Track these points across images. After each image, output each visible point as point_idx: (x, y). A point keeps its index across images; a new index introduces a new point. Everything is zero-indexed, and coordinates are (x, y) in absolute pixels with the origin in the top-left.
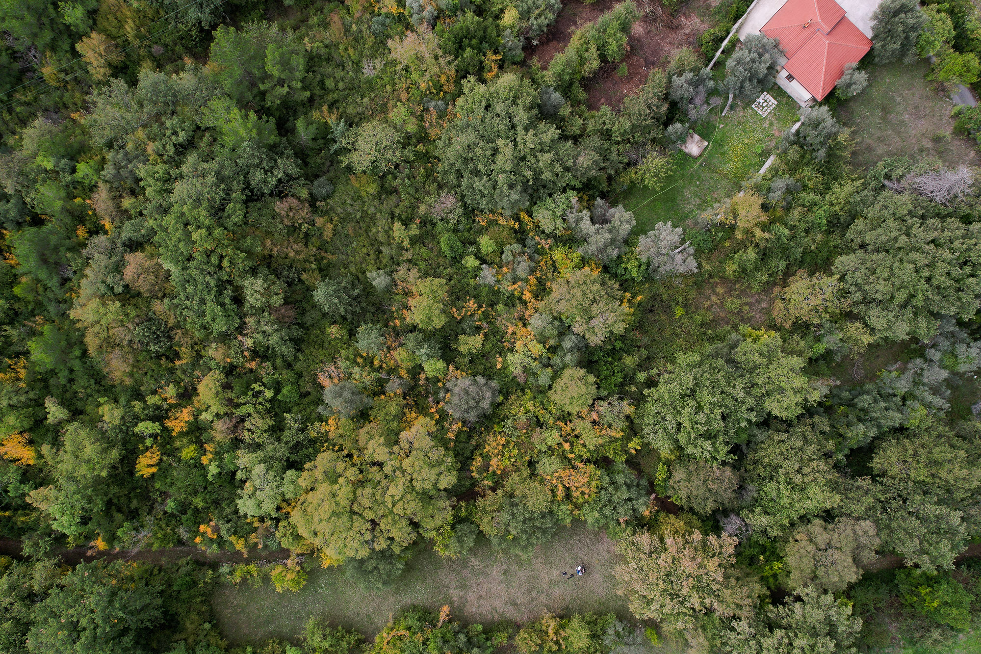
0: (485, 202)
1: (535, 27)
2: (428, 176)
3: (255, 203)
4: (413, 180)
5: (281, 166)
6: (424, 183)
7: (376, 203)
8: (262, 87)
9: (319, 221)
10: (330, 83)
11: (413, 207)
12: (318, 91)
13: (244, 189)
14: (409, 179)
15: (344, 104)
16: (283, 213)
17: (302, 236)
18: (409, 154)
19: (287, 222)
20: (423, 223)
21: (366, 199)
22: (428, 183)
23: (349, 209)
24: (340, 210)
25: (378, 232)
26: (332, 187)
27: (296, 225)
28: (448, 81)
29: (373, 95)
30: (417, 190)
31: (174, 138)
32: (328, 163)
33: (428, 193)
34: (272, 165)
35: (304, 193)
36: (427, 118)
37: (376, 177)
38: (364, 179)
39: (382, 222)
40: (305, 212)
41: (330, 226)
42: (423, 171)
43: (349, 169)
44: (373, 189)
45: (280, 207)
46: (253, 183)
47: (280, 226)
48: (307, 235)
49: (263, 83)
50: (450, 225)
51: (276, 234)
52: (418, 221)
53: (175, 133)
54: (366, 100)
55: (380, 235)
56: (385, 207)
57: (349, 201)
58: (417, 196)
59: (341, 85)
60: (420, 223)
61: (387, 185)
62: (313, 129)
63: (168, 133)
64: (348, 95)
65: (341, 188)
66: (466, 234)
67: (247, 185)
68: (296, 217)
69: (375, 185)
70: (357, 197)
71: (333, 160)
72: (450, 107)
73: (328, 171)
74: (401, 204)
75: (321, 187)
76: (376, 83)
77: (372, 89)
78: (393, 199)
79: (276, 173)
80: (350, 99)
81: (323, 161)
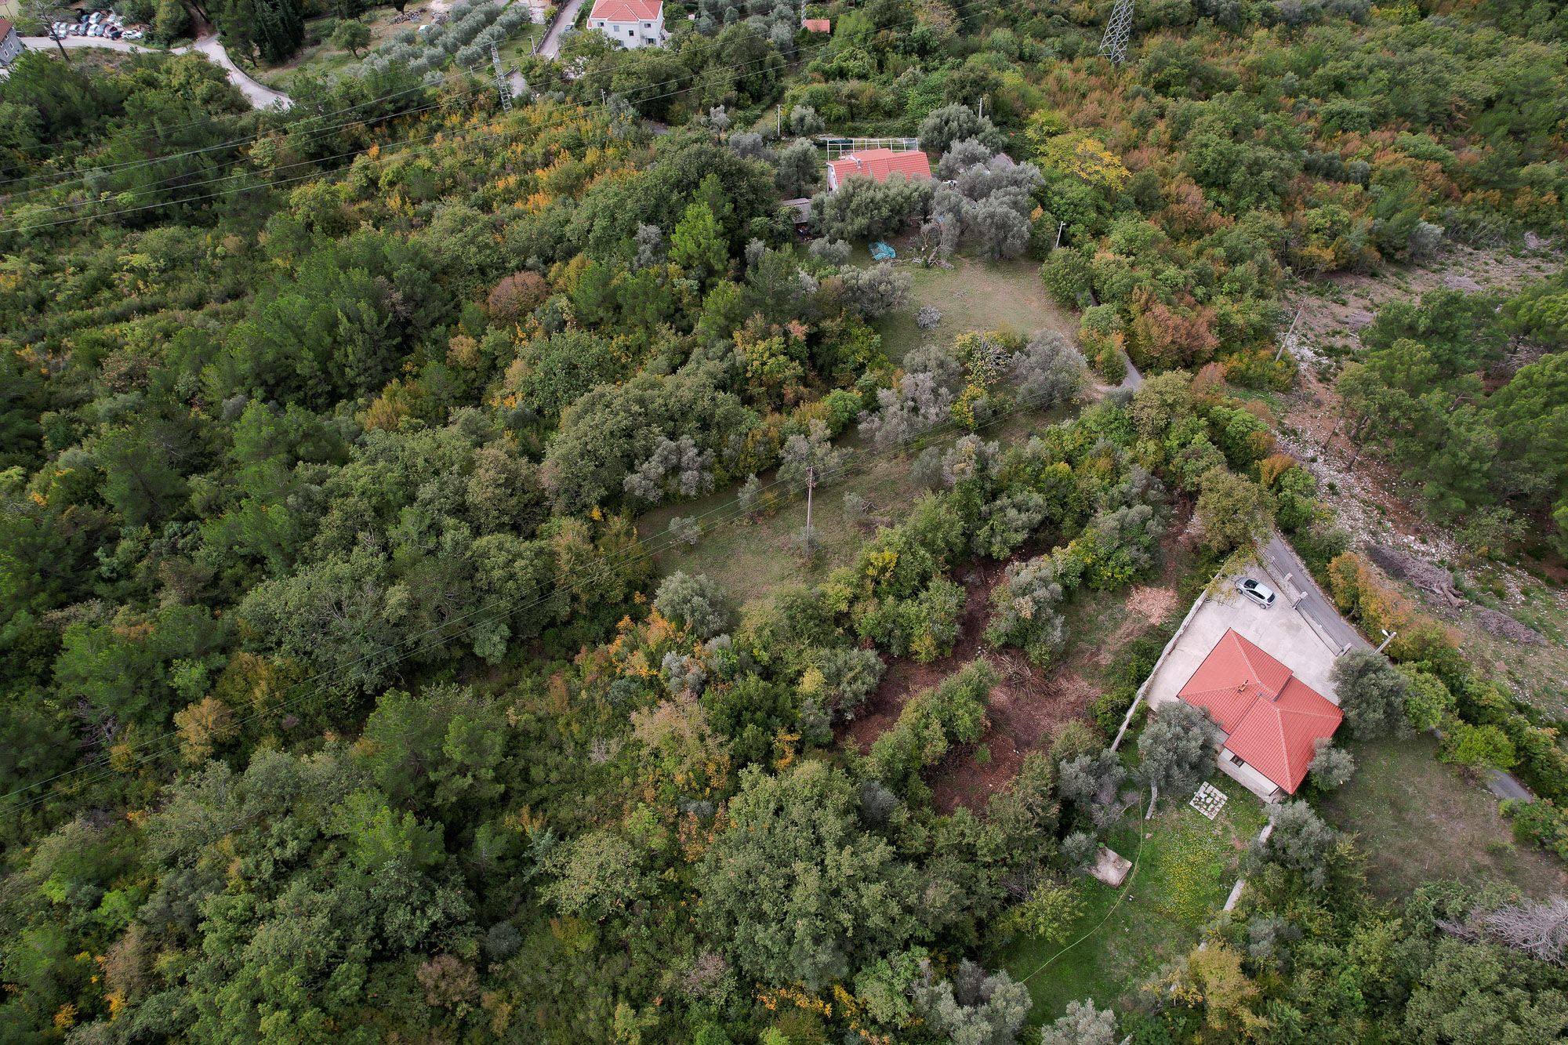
0: (773, 968)
1: (849, 695)
2: (679, 921)
3: (385, 964)
4: (654, 928)
5: (440, 902)
6: (672, 934)
7: (590, 967)
8: (433, 777)
9: (489, 998)
10: (537, 773)
11: (652, 976)
12: (517, 784)
13: (372, 939)
14: (648, 926)
15: (556, 805)
16: (430, 983)
17: (454, 1025)
18: (651, 884)
19: (433, 1000)
20: (668, 1005)
21: (573, 961)
22: (679, 933)
23: (543, 978)
24: (526, 979)
25: (588, 1020)
26: (519, 939)
27: (449, 1005)
28: (718, 771)
29: (601, 791)
30: (660, 946)
31: (277, 851)
32: (517, 898)
33: (678, 952)
34: (427, 898)
35: (471, 948)
36: (684, 826)
37: (594, 923)
38: (574, 925)
39: (596, 1002)
40: (467, 981)
41: (507, 1008)
42: (671, 913)
43: (551, 908)
44: (586, 942)
45: (426, 971)
46: (389, 928)
47: (421, 1006)
48: (464, 1024)
49: (436, 770)
50: (713, 1009)
51: (410, 1021)
52: (658, 1001)
53: (282, 844)
54: (589, 799)
55: (591, 1026)
56: (603, 975)
57: (545, 963)
58: (659, 956)
59: (554, 776)
60: (662, 1004)
61: (611, 937)
62: (501, 842)
63: (271, 843)
64: (563, 791)
65: (533, 940)
66: (741, 1025)
67: (379, 929)
68: (451, 991)
69: (590, 937)
70: (559, 957)
71: (527, 894)
72: (720, 810)
73: (516, 912)
74: (632, 970)
75: (500, 937)
76: (608, 774)
77: (600, 782)
78: (620, 960)
79: (430, 913)
80: (565, 797)
81: (510, 894)
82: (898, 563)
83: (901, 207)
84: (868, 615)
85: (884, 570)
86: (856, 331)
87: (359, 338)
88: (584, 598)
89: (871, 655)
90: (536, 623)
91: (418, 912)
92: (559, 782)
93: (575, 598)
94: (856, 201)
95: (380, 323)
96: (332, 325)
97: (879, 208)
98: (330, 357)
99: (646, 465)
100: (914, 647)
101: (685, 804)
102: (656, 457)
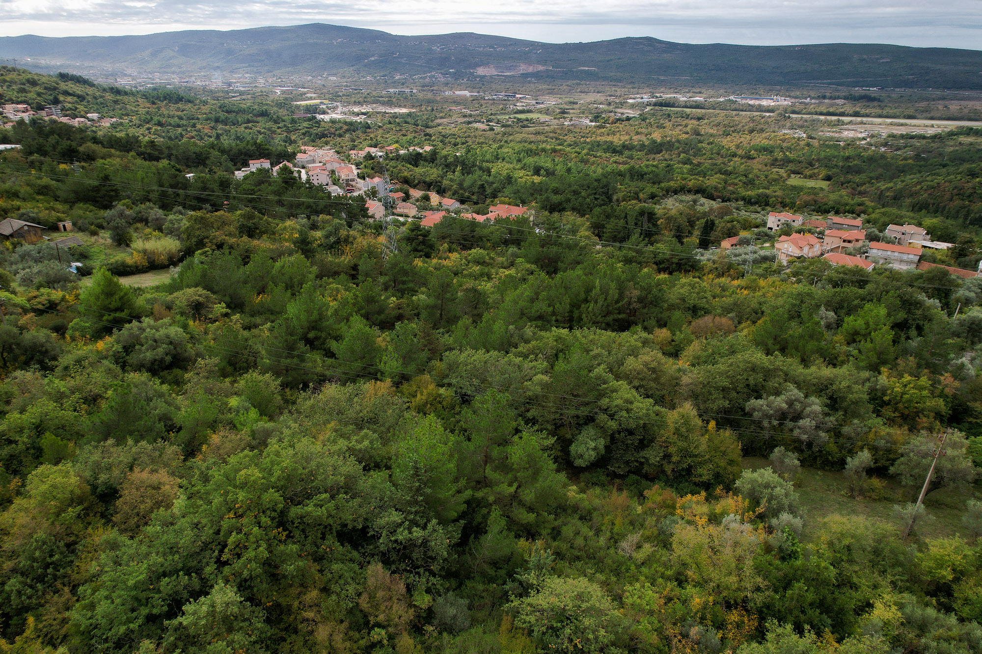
87: (600, 303)
88: (675, 459)
90: (627, 463)
91: (407, 523)
92: (580, 550)
93: (667, 456)
95: (617, 302)
96: (588, 290)
99: (772, 398)
101: (690, 626)
102: (783, 397)
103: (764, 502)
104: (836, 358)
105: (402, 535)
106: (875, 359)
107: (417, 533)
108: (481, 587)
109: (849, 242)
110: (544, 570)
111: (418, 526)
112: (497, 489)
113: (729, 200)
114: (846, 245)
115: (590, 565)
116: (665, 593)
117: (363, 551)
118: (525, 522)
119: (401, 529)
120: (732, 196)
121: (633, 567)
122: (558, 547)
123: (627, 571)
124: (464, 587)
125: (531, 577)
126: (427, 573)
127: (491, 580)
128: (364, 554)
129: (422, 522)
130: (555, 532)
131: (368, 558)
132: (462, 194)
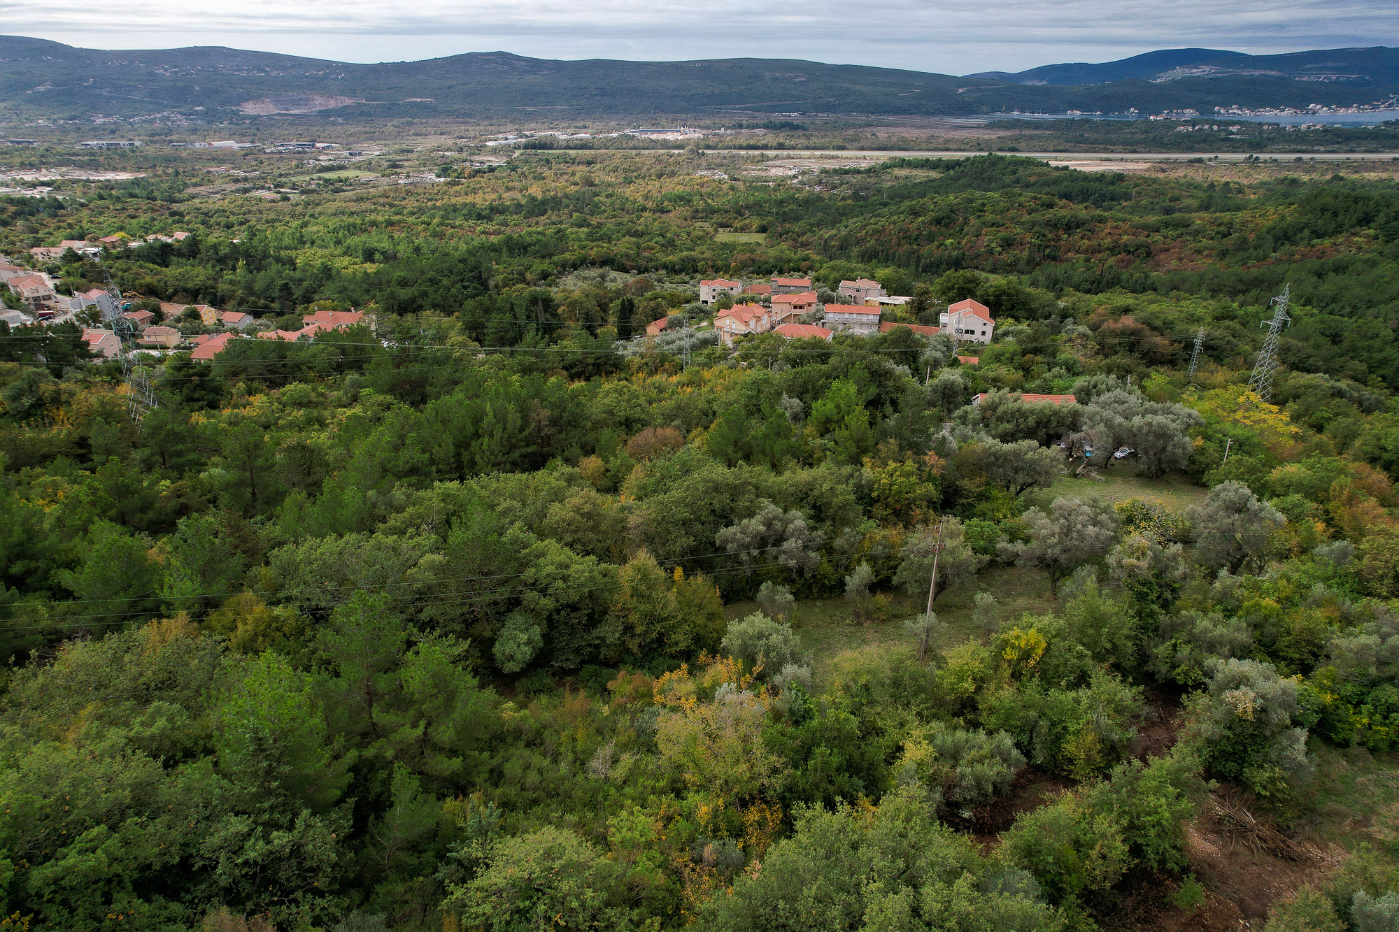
1: (969, 781)
5: (298, 828)
29: (590, 815)
46: (206, 842)
64: (535, 802)
76: (606, 798)
80: (538, 810)
81: (408, 897)
82: (1047, 650)
83: (1049, 421)
84: (1003, 695)
85: (1026, 655)
86: (995, 493)
87: (498, 435)
88: (639, 629)
89: (1006, 740)
90: (577, 651)
91: (260, 828)
92: (535, 789)
93: (629, 629)
94: (1001, 409)
95: (521, 430)
96: (477, 420)
97: (1026, 418)
98: (467, 446)
99: (745, 521)
100: (1070, 747)
101: (702, 846)
102: (758, 517)
103: (760, 657)
104: (811, 456)
105: (255, 850)
106: (854, 450)
107: (280, 839)
108: (400, 888)
109: (801, 307)
110: (490, 834)
111: (278, 827)
112: (396, 737)
113: (646, 270)
114: (798, 311)
115: (554, 807)
116: (662, 812)
117: (189, 897)
118: (448, 773)
119: (251, 842)
120: (650, 265)
121: (613, 791)
122: (504, 794)
123: (606, 799)
124: (373, 896)
125: (474, 850)
126: (309, 896)
127: (415, 872)
128: (192, 902)
129: (285, 820)
130: (495, 774)
131: (200, 907)
132: (254, 303)
